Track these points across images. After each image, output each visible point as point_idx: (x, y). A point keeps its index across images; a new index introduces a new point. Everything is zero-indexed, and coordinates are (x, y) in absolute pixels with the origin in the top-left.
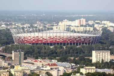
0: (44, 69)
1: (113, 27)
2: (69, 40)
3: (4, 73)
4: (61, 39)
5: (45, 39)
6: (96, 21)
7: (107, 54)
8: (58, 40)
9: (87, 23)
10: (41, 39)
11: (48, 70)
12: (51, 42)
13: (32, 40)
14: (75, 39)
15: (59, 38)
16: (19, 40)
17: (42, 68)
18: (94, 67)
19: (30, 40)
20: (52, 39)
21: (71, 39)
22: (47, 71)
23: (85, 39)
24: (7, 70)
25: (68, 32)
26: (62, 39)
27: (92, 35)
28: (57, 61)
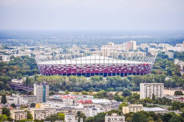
0: (76, 107)
1: (172, 51)
2: (111, 69)
3: (21, 114)
4: (101, 68)
5: (80, 69)
6: (151, 44)
7: (160, 87)
8: (96, 69)
9: (139, 47)
10: (75, 68)
11: (79, 109)
12: (88, 72)
13: (63, 69)
14: (120, 68)
15: (99, 67)
16: (45, 69)
17: (72, 107)
18: (141, 105)
19: (60, 69)
20: (89, 68)
21: (114, 68)
22: (78, 111)
23: (132, 68)
24: (25, 109)
25: (110, 59)
26: (103, 68)
27: (143, 63)
28: (93, 97)
